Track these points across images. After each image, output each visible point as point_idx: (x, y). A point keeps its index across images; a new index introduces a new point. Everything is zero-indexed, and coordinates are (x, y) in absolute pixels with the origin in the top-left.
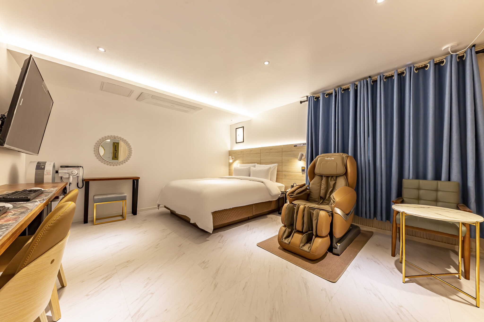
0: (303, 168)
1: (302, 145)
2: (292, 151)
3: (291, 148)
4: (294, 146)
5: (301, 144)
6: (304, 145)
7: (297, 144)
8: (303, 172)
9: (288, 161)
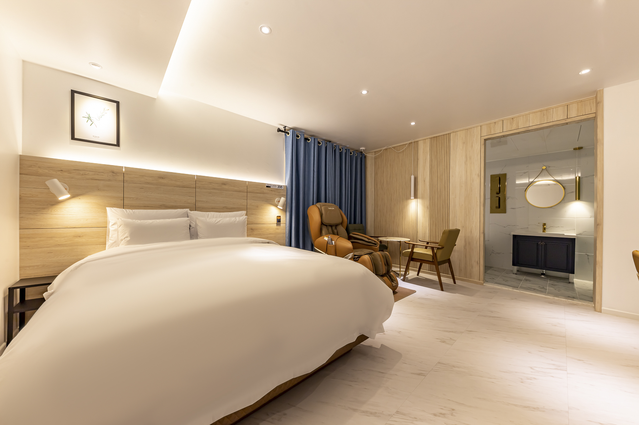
0: (279, 218)
1: (277, 187)
2: (263, 193)
3: (261, 189)
4: (267, 187)
5: (275, 186)
6: (279, 188)
7: (271, 185)
8: (278, 223)
9: (257, 207)
